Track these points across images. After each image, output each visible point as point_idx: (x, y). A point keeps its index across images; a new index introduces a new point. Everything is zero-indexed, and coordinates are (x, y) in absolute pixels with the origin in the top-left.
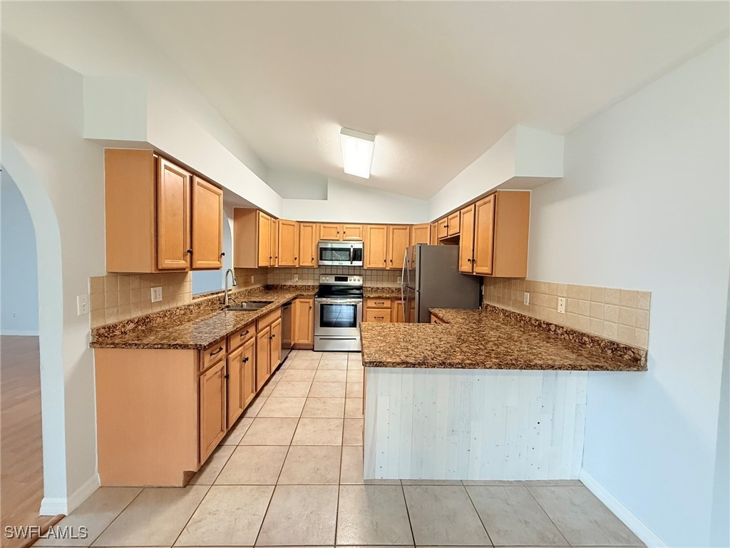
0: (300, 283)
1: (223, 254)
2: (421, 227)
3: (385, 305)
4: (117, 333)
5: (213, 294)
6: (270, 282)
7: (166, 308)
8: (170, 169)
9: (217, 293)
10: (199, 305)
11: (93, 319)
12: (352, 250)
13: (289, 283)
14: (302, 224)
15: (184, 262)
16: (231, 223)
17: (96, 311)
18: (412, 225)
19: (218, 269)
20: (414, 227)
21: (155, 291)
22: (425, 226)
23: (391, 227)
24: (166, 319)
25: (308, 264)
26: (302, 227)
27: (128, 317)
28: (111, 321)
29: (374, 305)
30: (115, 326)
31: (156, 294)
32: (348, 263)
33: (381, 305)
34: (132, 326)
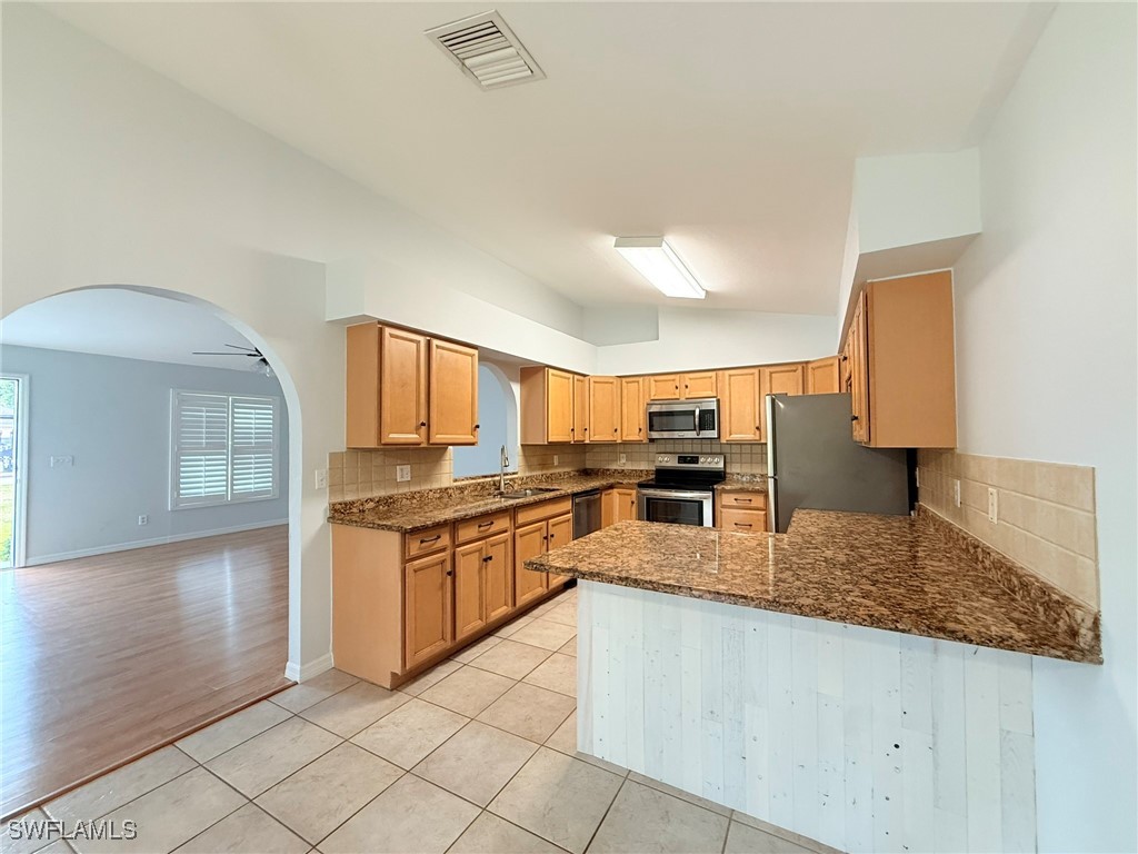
0: (629, 467)
1: (478, 427)
2: (823, 365)
3: (753, 504)
4: (355, 510)
5: (486, 477)
6: (589, 465)
7: (414, 489)
8: (397, 337)
9: (492, 476)
10: (462, 489)
11: (332, 492)
12: (697, 413)
13: (614, 467)
14: (624, 380)
15: (417, 436)
16: (516, 388)
17: (335, 487)
18: (807, 363)
19: (473, 444)
20: (810, 366)
21: (402, 470)
22: (830, 362)
23: (768, 370)
24: (415, 501)
25: (635, 437)
26: (624, 384)
27: (369, 496)
28: (349, 498)
29: (735, 503)
30: (352, 503)
31: (403, 472)
32: (692, 434)
33: (747, 504)
34: (372, 505)
